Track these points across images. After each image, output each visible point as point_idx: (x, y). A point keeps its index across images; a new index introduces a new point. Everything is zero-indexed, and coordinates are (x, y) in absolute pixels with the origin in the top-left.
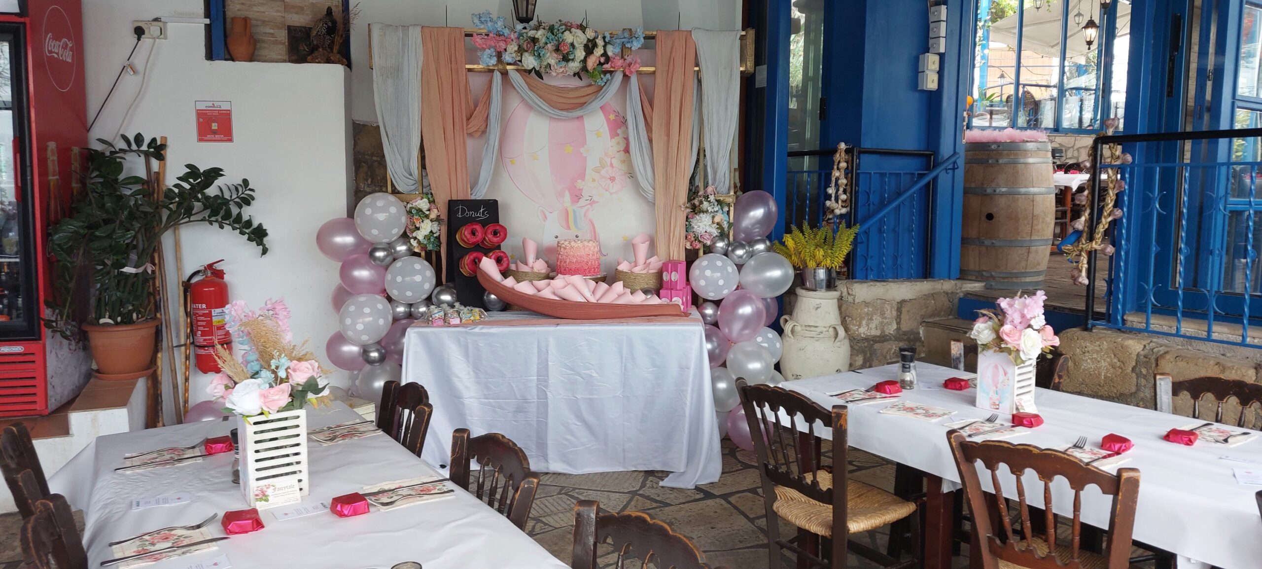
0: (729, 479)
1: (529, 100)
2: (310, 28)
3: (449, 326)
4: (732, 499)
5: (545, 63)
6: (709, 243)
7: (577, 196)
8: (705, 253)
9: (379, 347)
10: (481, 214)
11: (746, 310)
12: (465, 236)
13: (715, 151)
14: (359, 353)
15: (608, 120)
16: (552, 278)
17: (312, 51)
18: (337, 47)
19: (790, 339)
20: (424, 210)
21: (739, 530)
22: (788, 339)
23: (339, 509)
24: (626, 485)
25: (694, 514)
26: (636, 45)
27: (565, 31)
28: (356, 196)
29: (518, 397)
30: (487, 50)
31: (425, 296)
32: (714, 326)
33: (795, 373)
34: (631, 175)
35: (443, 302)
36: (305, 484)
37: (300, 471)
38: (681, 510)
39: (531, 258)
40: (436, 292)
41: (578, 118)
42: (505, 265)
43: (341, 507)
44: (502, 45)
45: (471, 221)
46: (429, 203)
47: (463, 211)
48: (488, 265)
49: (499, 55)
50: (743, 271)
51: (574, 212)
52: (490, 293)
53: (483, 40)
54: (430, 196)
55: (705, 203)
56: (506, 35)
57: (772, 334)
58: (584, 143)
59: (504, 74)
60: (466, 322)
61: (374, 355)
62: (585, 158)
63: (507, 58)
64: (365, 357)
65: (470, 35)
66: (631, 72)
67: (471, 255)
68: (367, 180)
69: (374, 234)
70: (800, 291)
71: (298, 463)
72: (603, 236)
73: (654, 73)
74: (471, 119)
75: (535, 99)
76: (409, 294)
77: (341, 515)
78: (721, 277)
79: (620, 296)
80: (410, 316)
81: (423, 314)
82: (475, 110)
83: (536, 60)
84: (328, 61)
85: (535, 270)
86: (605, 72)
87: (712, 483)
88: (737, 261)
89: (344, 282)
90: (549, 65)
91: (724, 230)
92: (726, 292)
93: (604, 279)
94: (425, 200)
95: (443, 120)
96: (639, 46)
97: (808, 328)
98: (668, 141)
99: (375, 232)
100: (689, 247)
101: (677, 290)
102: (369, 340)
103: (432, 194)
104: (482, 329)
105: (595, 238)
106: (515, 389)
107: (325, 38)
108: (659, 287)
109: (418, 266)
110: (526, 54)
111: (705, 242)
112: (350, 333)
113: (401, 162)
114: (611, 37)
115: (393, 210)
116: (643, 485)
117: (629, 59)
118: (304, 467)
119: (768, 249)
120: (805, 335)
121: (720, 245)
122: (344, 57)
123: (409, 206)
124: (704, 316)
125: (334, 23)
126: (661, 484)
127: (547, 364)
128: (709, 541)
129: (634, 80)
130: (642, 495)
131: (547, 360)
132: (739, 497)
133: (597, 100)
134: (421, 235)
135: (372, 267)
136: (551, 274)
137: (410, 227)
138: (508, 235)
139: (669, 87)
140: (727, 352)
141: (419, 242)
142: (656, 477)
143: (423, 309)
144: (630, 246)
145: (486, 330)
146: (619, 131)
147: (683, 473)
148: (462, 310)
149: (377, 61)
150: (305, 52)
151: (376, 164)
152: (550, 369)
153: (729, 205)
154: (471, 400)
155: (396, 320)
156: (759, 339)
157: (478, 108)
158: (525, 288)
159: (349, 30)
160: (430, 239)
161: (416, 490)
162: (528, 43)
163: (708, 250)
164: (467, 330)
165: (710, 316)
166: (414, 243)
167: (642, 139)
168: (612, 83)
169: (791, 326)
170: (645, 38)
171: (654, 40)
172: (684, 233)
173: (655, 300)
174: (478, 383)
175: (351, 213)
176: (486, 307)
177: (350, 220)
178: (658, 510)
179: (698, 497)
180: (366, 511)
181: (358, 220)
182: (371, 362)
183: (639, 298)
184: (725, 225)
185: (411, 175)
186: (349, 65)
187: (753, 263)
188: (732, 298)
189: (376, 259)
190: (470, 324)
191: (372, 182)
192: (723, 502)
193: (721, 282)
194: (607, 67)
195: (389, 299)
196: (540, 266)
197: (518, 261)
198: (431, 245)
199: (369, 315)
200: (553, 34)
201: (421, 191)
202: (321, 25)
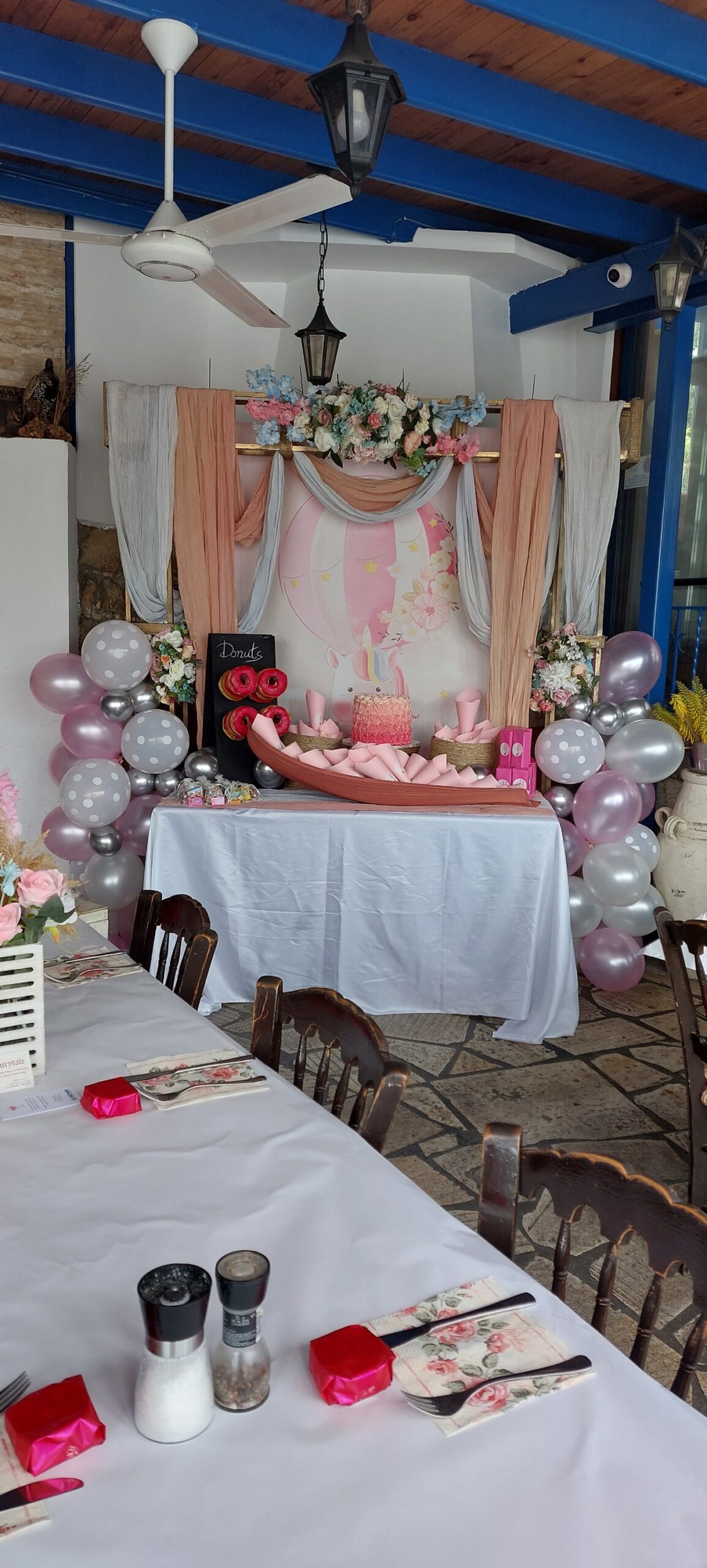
0: (589, 1032)
1: (320, 496)
2: (22, 390)
3: (211, 807)
4: (596, 1062)
5: (346, 444)
6: (564, 704)
7: (380, 633)
8: (557, 718)
9: (112, 832)
10: (252, 654)
11: (615, 799)
12: (233, 685)
13: (578, 574)
14: (86, 837)
15: (427, 527)
16: (349, 747)
17: (25, 422)
18: (59, 417)
19: (673, 842)
20: (175, 646)
21: (613, 1110)
22: (668, 840)
23: (96, 1106)
24: (446, 1034)
25: (545, 1081)
26: (475, 419)
27: (377, 396)
28: (82, 626)
29: (301, 907)
30: (267, 423)
31: (175, 765)
32: (568, 818)
33: (675, 888)
34: (457, 604)
35: (200, 774)
36: (40, 1058)
37: (33, 1038)
38: (527, 1073)
39: (317, 718)
40: (190, 759)
41: (386, 523)
42: (284, 726)
43: (99, 1102)
44: (288, 416)
45: (239, 663)
46: (183, 637)
47: (228, 649)
48: (263, 726)
49: (283, 430)
50: (611, 743)
51: (376, 656)
52: (263, 764)
53: (262, 408)
54: (183, 627)
55: (562, 647)
56: (293, 401)
57: (646, 833)
58: (393, 559)
59: (289, 458)
60: (232, 803)
61: (106, 841)
62: (394, 581)
63: (294, 434)
64: (94, 843)
65: (244, 402)
66: (466, 459)
67: (240, 710)
68: (95, 603)
69: (108, 677)
70: (687, 775)
71: (30, 1025)
72: (412, 689)
73: (496, 461)
74: (240, 523)
75: (329, 494)
76: (154, 760)
77: (99, 1114)
78: (582, 753)
79: (442, 774)
80: (153, 790)
81: (172, 789)
82: (246, 509)
83: (334, 438)
84: (47, 435)
85: (323, 734)
86: (429, 459)
87: (565, 1037)
88: (604, 729)
89: (66, 742)
90: (352, 445)
91: (586, 687)
92: (587, 773)
93: (416, 750)
94: (177, 632)
95: (203, 522)
96: (480, 421)
97: (698, 827)
98: (513, 558)
99: (109, 674)
100: (535, 708)
101: (521, 769)
102: (98, 822)
103: (185, 625)
104: (255, 812)
105: (403, 693)
106: (296, 897)
107: (42, 403)
108: (493, 764)
109: (166, 724)
110: (321, 429)
111: (559, 702)
112: (75, 812)
113: (145, 578)
114: (439, 408)
115: (134, 644)
116: (470, 1036)
117: (464, 439)
118: (39, 1031)
119: (648, 715)
120: (692, 837)
121: (580, 706)
122: (68, 430)
123: (155, 640)
124: (554, 805)
125: (55, 381)
126: (495, 1034)
127: (342, 866)
128: (574, 1125)
129: (468, 469)
130: (469, 1050)
131: (341, 860)
132: (607, 1060)
133: (416, 498)
134: (170, 680)
135: (104, 723)
136: (346, 741)
137: (156, 669)
138: (288, 684)
139: (518, 479)
140: (585, 854)
141: (167, 690)
142: (486, 1024)
143: (171, 782)
144: (451, 705)
145: (260, 815)
146: (442, 543)
147: (522, 1023)
148: (227, 786)
149: (115, 434)
150: (15, 423)
151: (107, 582)
152: (345, 871)
153: (594, 651)
154: (237, 910)
155: (135, 795)
156: (629, 840)
157: (250, 507)
158: (314, 759)
159: (74, 394)
160: (182, 687)
161: (208, 1073)
162: (325, 413)
163: (563, 713)
164: (235, 813)
165: (562, 806)
166: (161, 691)
167: (476, 554)
168: (438, 474)
169: (675, 823)
170: (489, 411)
171: (499, 415)
172: (528, 689)
173: (492, 783)
174: (247, 887)
175: (76, 646)
176: (257, 782)
177: (75, 657)
178: (495, 1073)
179: (549, 1056)
180: (136, 1108)
181: (86, 656)
182: (101, 851)
183: (470, 779)
184: (589, 679)
185: (158, 597)
186: (74, 443)
187: (626, 733)
188: (596, 782)
189: (109, 711)
190: (239, 806)
191: (101, 606)
192: (584, 1066)
193: (582, 760)
194: (433, 450)
195: (126, 766)
196: (329, 729)
197: (301, 722)
198: (183, 695)
199: (100, 788)
200: (360, 401)
201: (171, 620)
202: (38, 384)
